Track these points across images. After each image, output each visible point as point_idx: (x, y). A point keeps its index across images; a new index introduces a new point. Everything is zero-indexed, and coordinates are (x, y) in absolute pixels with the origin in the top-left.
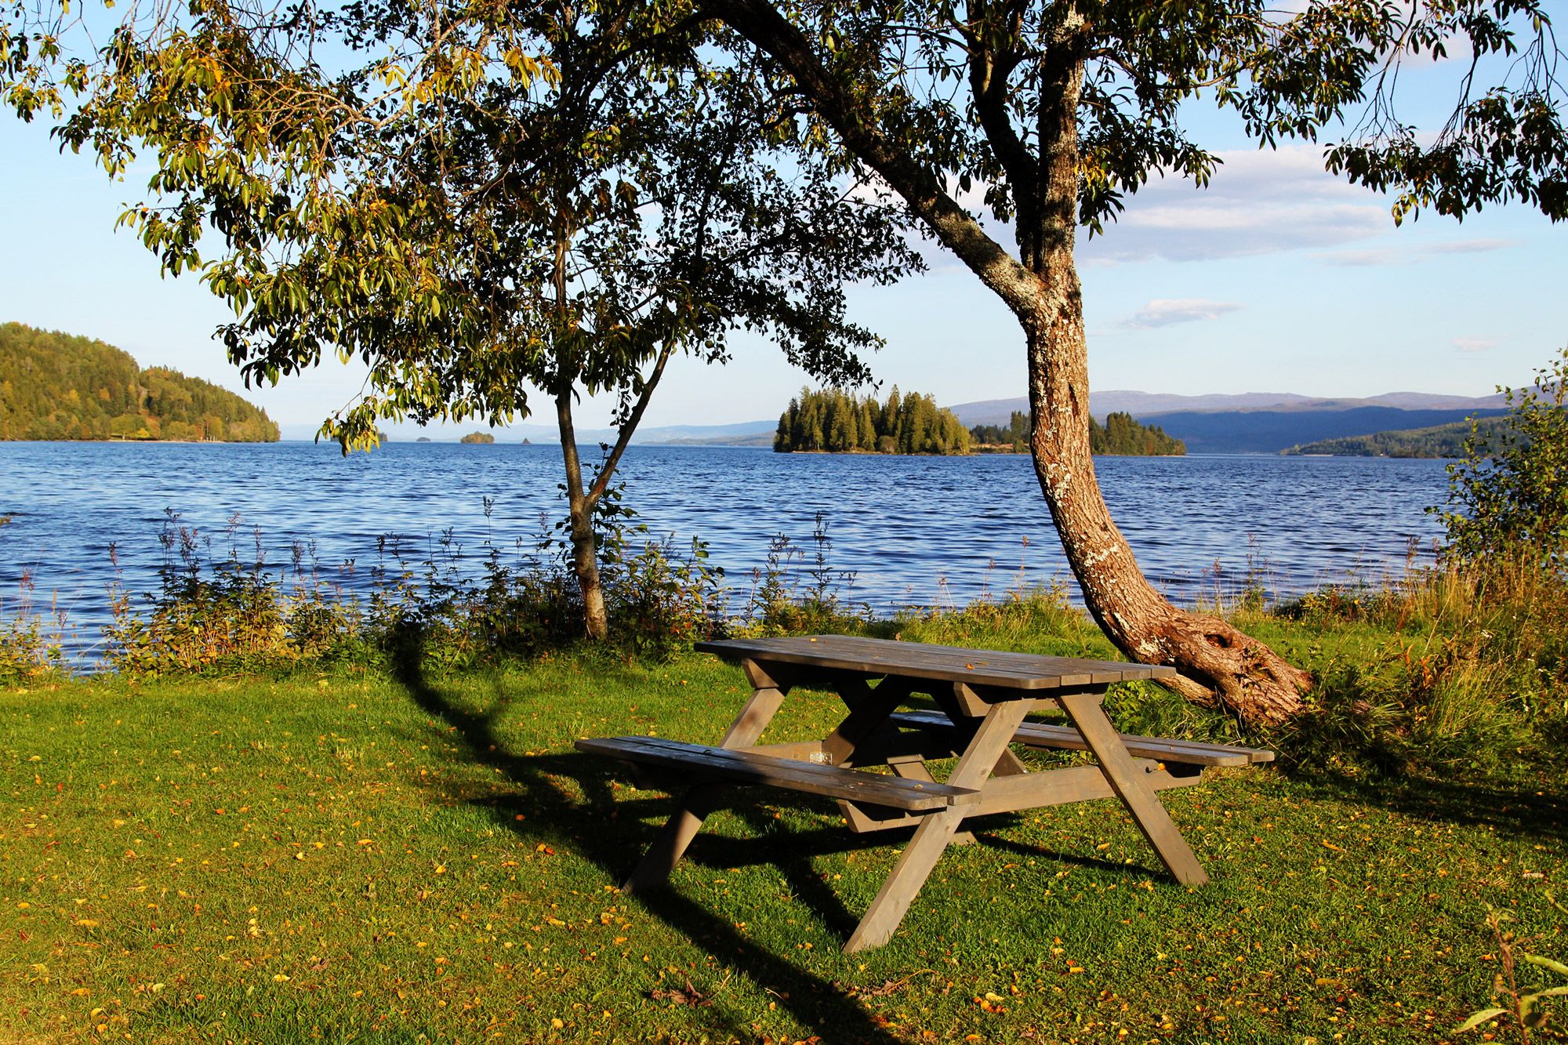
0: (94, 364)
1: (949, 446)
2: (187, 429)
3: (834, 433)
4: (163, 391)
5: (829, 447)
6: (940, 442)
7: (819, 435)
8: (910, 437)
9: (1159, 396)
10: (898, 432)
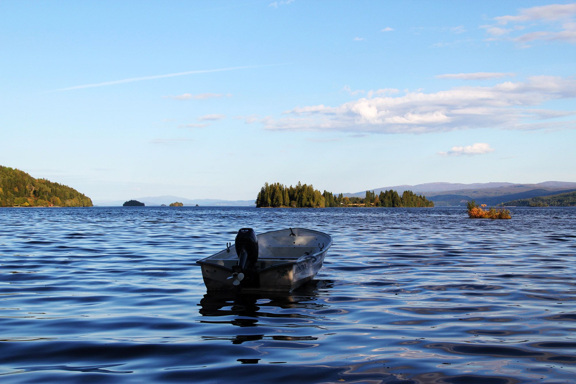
0: (13, 178)
1: (315, 204)
2: (44, 202)
3: (274, 200)
4: (40, 188)
5: (273, 206)
6: (312, 202)
7: (269, 200)
8: (301, 201)
9: (455, 184)
10: (297, 199)
